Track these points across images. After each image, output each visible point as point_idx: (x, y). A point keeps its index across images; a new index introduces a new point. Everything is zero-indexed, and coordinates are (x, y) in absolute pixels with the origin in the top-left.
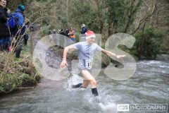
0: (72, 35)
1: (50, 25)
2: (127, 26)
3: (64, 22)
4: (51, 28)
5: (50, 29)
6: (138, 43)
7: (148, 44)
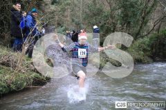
1: (64, 28)
5: (64, 31)
6: (153, 44)
7: (164, 45)
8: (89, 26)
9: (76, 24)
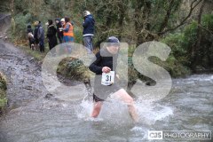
0: (67, 31)
2: (168, 14)
3: (56, 9)
4: (31, 20)
5: (29, 21)
7: (209, 44)
8: (76, 12)
9: (53, 8)
